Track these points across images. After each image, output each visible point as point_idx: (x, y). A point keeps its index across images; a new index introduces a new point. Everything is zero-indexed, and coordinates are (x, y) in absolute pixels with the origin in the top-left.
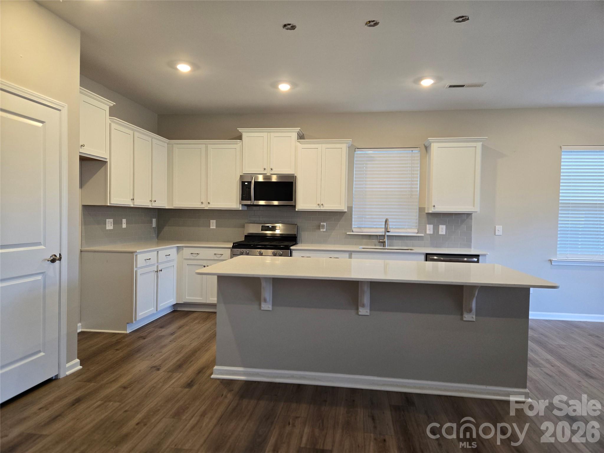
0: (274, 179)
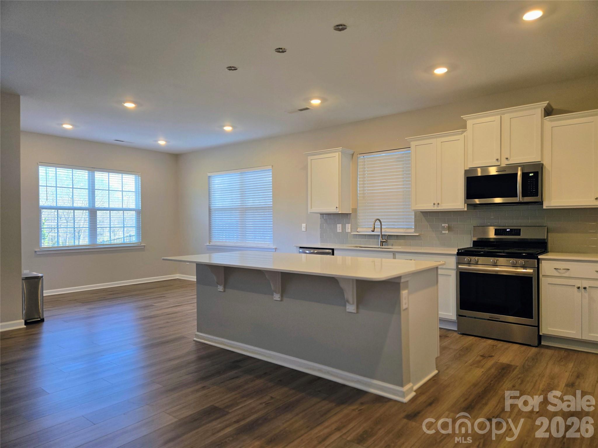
0: (493, 171)
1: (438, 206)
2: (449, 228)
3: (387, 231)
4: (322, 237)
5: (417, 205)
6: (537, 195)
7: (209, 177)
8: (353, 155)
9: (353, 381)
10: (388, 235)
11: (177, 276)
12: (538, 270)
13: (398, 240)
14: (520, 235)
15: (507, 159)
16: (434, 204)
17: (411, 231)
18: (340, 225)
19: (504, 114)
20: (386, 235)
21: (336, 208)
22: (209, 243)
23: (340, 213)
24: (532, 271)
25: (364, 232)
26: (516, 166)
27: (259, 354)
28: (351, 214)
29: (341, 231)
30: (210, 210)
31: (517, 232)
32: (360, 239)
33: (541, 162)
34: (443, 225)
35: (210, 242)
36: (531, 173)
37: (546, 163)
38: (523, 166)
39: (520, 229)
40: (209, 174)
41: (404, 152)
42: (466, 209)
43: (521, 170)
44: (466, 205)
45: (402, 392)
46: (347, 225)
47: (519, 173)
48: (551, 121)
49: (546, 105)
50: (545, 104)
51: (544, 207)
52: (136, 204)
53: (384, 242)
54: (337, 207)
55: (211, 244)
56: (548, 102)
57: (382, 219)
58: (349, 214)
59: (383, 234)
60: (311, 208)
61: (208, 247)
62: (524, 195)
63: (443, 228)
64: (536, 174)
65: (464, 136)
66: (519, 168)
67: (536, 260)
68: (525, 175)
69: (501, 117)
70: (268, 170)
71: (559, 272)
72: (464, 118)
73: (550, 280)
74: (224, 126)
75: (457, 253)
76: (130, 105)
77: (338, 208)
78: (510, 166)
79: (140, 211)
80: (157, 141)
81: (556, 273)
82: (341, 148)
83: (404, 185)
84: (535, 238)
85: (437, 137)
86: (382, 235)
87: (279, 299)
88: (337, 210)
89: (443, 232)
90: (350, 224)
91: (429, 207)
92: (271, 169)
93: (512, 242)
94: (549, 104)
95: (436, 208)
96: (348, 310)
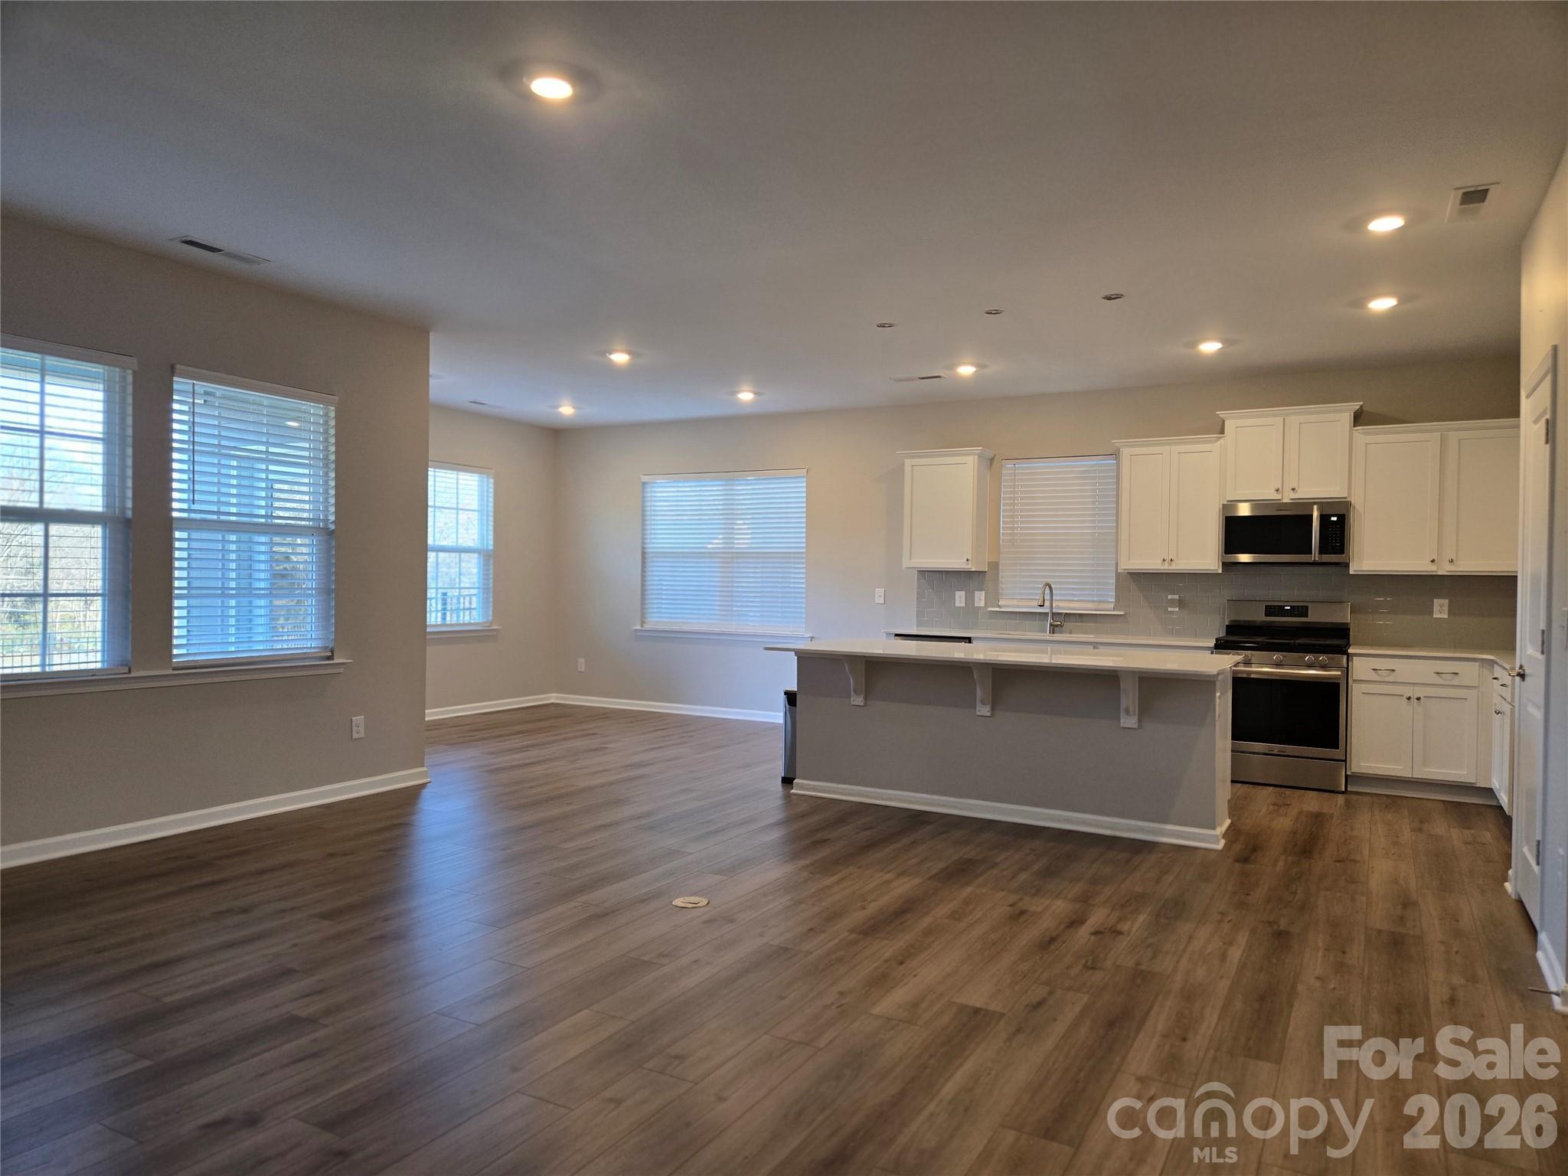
1: (1170, 564)
2: (1181, 603)
3: (1062, 606)
4: (919, 614)
5: (1130, 562)
6: (1342, 552)
7: (644, 484)
8: (992, 460)
9: (1129, 830)
10: (1066, 614)
11: (553, 698)
12: (1347, 671)
13: (1082, 622)
14: (1307, 616)
15: (1293, 489)
16: (1164, 560)
17: (1109, 607)
18: (963, 593)
19: (1287, 415)
20: (1061, 614)
21: (967, 560)
22: (642, 626)
23: (973, 570)
24: (1340, 673)
25: (1014, 606)
26: (1309, 504)
27: (943, 806)
28: (986, 572)
29: (963, 605)
30: (644, 554)
31: (1303, 611)
32: (1005, 621)
33: (1348, 500)
34: (1169, 597)
35: (643, 623)
36: (1334, 516)
37: (1356, 500)
38: (1322, 504)
39: (1307, 607)
40: (645, 479)
41: (1095, 462)
42: (1220, 571)
43: (1318, 510)
44: (1221, 564)
45: (1215, 835)
46: (977, 593)
47: (1316, 514)
48: (1366, 434)
49: (1358, 407)
50: (1356, 406)
51: (1351, 572)
52: (482, 537)
53: (1057, 626)
54: (970, 558)
55: (647, 627)
56: (1361, 403)
57: (1055, 583)
58: (982, 572)
59: (1054, 611)
60: (910, 559)
61: (638, 634)
62: (1321, 552)
63: (1172, 603)
64: (1342, 518)
65: (1221, 446)
66: (1315, 507)
67: (1345, 656)
68: (1324, 518)
69: (1284, 419)
70: (796, 478)
71: (1379, 675)
72: (1221, 416)
73: (1364, 687)
74: (738, 392)
75: (1215, 645)
76: (620, 358)
77: (970, 562)
78: (1296, 504)
79: (491, 553)
80: (558, 407)
81: (1374, 677)
82: (981, 448)
83: (1093, 522)
84: (1330, 621)
85: (1169, 444)
86: (1053, 614)
87: (989, 714)
88: (967, 564)
89: (1169, 609)
90: (984, 592)
91: (1152, 563)
92: (805, 475)
93: (1294, 627)
94: (1361, 406)
95: (1165, 568)
96: (1122, 725)
